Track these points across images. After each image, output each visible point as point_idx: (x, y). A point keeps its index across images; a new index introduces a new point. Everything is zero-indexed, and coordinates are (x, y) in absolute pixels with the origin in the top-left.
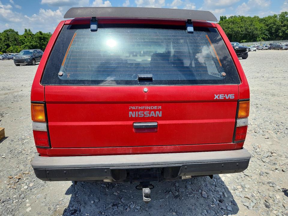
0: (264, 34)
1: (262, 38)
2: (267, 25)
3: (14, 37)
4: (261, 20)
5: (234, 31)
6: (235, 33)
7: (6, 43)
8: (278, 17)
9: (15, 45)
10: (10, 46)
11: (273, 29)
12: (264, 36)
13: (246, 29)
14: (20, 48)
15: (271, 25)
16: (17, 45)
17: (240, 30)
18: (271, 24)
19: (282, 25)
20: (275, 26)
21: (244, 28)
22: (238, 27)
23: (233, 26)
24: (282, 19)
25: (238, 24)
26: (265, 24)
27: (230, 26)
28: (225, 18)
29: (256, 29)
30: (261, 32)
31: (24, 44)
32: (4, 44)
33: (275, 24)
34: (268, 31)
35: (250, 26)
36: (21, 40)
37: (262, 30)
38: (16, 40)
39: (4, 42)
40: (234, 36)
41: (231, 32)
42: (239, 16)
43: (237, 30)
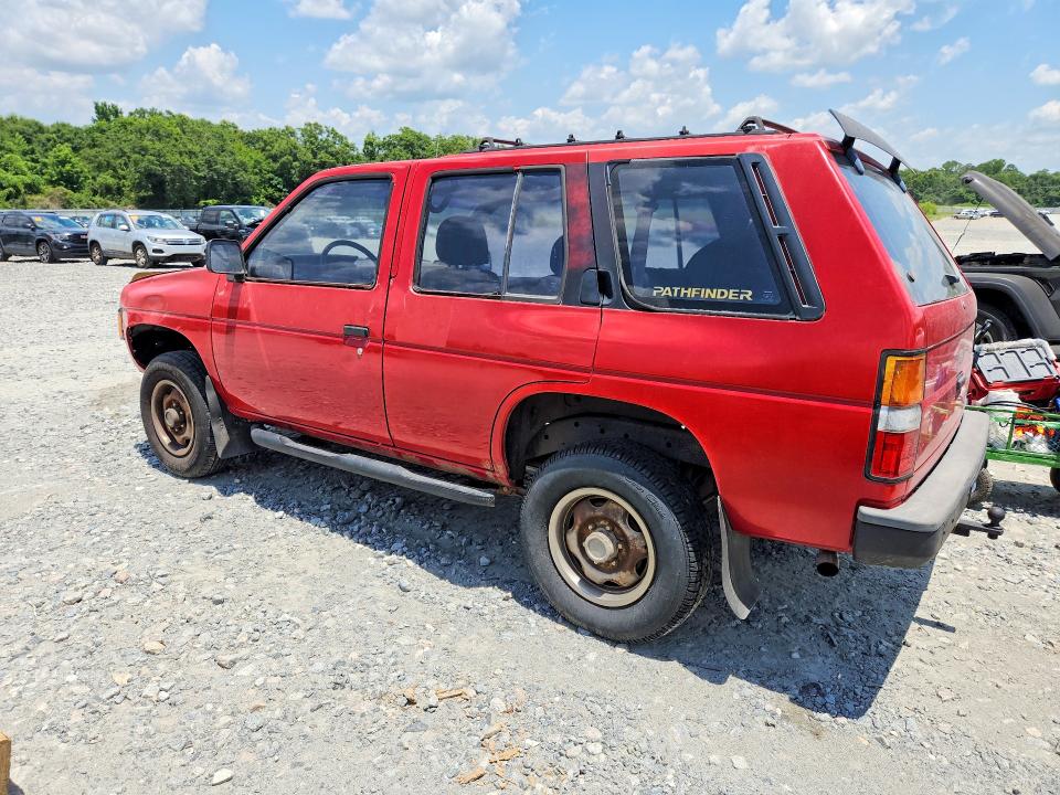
0: (271, 186)
1: (266, 197)
2: (275, 158)
4: (251, 139)
5: (169, 165)
6: (173, 172)
8: (299, 134)
11: (293, 172)
12: (270, 190)
13: (208, 162)
15: (284, 159)
17: (187, 161)
18: (283, 154)
19: (317, 161)
20: (296, 163)
21: (200, 160)
22: (181, 154)
23: (158, 145)
24: (312, 143)
25: (177, 140)
26: (267, 153)
27: (146, 143)
28: (116, 113)
29: (243, 165)
30: (258, 177)
33: (296, 159)
34: (281, 176)
35: (218, 155)
37: (260, 171)
40: (173, 181)
41: (156, 165)
42: (169, 112)
43: (178, 163)
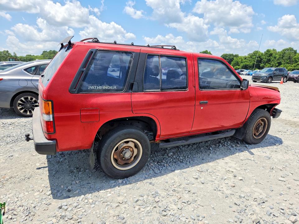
3: (289, 55)
7: (278, 61)
9: (288, 63)
10: (282, 64)
14: (292, 66)
16: (289, 64)
31: (297, 62)
32: (276, 62)
36: (295, 59)
38: (290, 59)
39: (278, 60)
